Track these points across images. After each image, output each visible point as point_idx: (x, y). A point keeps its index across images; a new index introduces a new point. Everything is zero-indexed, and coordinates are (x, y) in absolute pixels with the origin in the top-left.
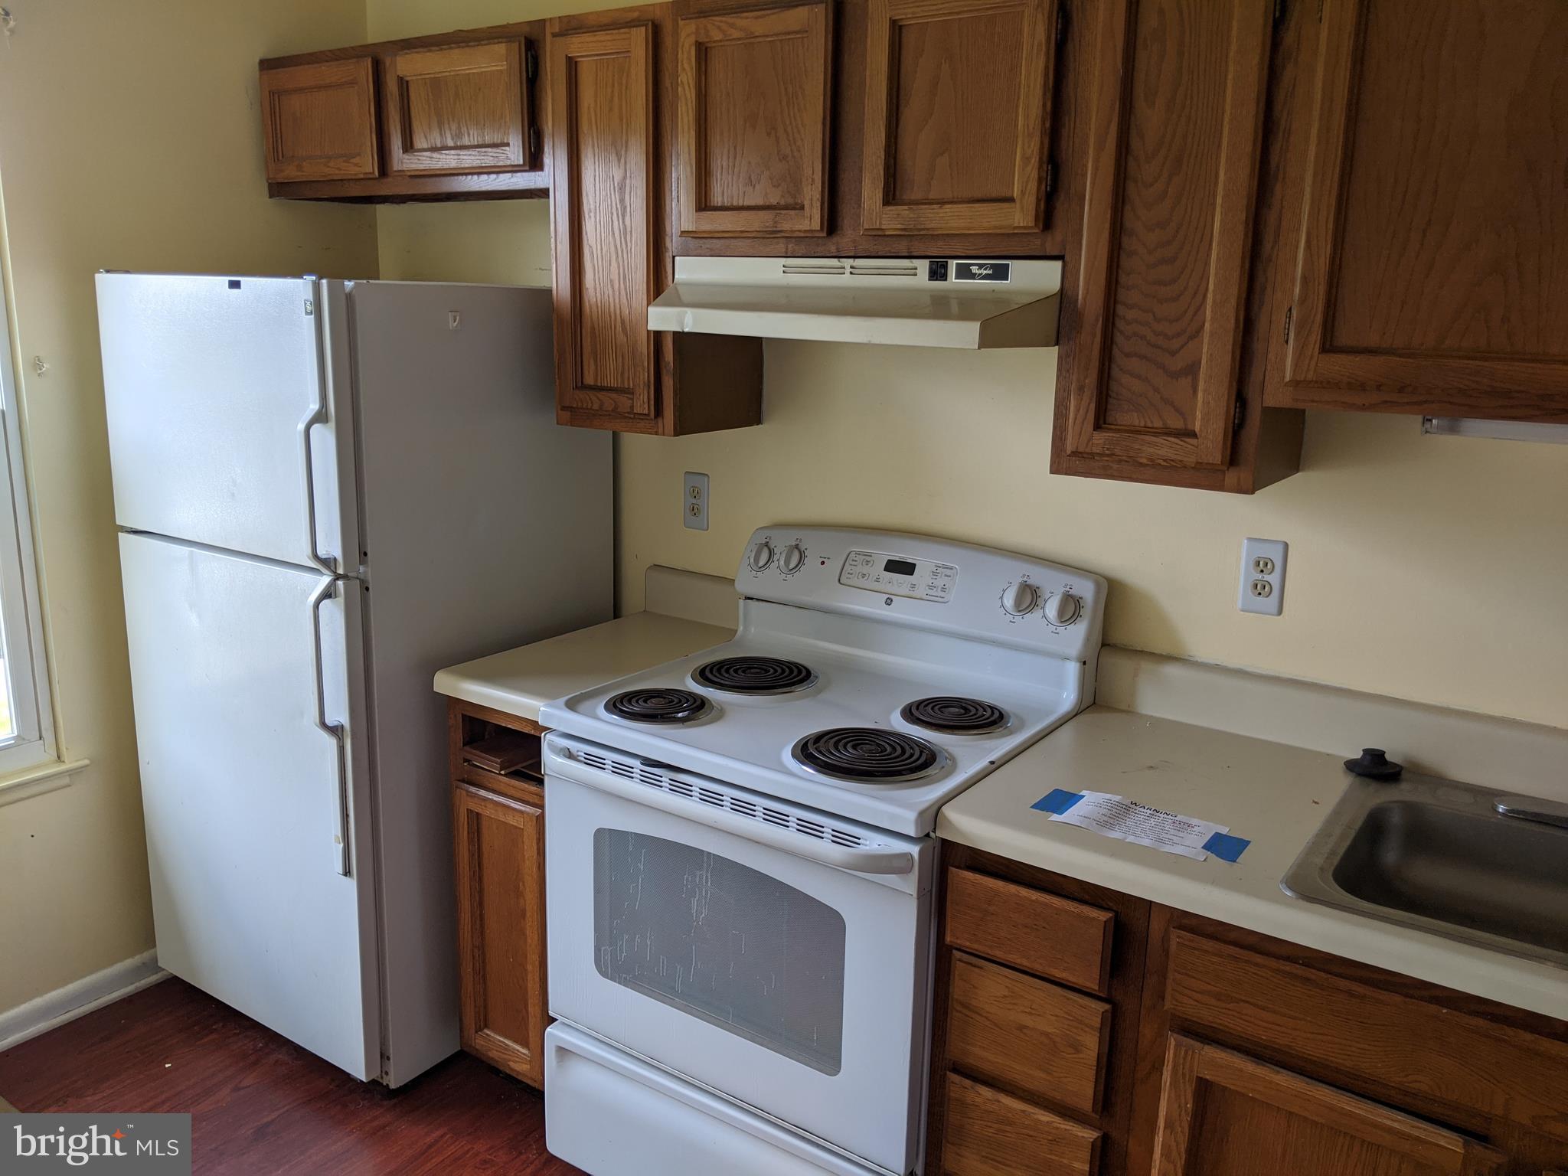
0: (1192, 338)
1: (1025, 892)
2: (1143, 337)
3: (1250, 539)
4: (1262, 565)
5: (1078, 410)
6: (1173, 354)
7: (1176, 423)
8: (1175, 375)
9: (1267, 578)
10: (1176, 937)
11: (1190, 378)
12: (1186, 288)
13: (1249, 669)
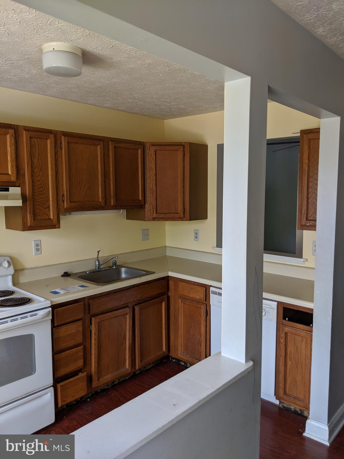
0: (47, 201)
1: (69, 306)
2: (39, 202)
3: (34, 241)
4: (37, 245)
5: (30, 217)
6: (45, 204)
7: (47, 217)
8: (46, 208)
9: (38, 247)
10: (91, 302)
11: (48, 209)
12: (45, 192)
13: (37, 266)
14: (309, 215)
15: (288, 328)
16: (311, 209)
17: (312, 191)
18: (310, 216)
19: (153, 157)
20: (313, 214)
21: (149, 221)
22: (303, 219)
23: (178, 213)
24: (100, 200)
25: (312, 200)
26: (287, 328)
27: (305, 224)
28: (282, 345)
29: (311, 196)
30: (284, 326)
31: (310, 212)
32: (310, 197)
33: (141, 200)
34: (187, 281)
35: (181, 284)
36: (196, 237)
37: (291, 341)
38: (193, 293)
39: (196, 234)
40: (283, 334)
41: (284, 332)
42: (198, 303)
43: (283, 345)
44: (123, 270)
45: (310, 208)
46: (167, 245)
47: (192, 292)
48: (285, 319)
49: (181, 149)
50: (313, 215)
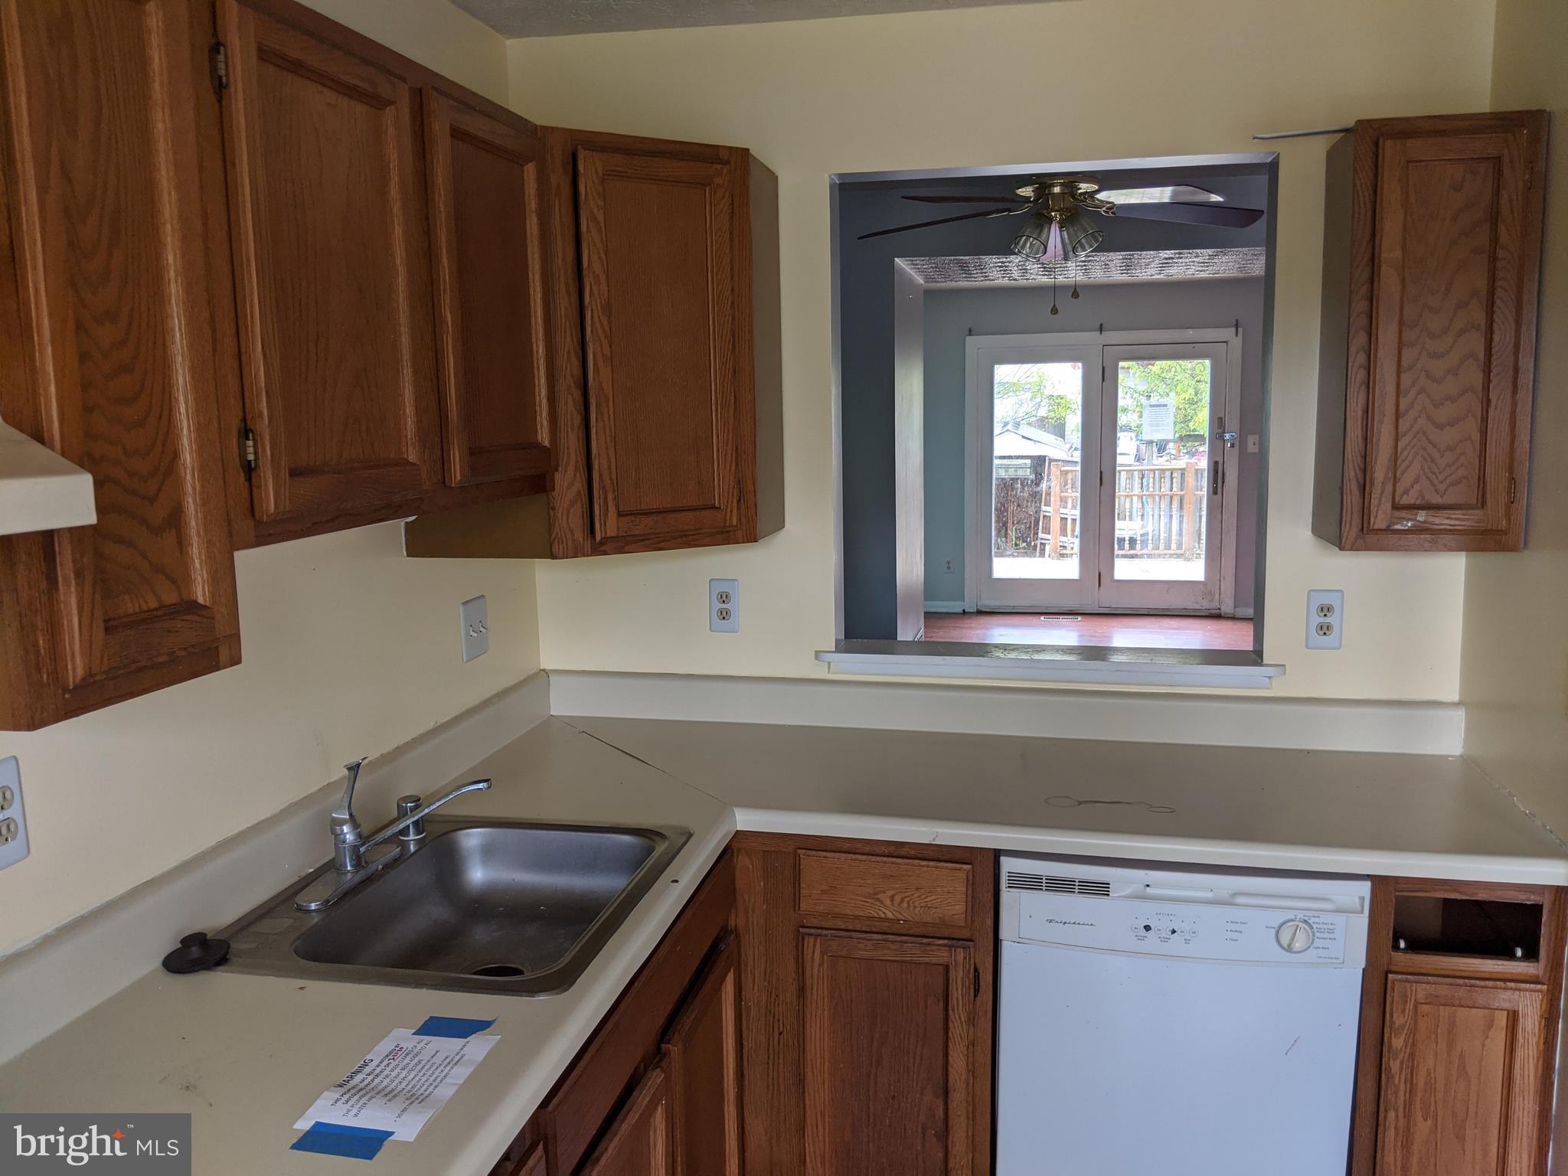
11: (174, 531)
13: (13, 952)
14: (1400, 488)
15: (1429, 983)
16: (1411, 462)
17: (1413, 384)
18: (1406, 492)
19: (595, 210)
20: (1417, 481)
21: (575, 556)
22: (1379, 506)
23: (713, 507)
24: (412, 456)
25: (1415, 421)
26: (1428, 987)
27: (1388, 526)
28: (1398, 1062)
29: (1411, 406)
30: (1407, 981)
31: (1403, 473)
32: (1407, 411)
33: (546, 443)
34: (847, 846)
35: (810, 863)
36: (724, 615)
37: (1433, 1036)
38: (898, 898)
39: (724, 598)
40: (1403, 1011)
41: (1410, 1005)
42: (929, 944)
43: (1402, 1063)
44: (472, 839)
45: (1405, 454)
46: (547, 662)
47: (892, 898)
48: (1396, 947)
49: (721, 182)
50: (1417, 487)
